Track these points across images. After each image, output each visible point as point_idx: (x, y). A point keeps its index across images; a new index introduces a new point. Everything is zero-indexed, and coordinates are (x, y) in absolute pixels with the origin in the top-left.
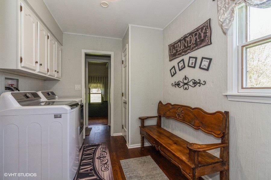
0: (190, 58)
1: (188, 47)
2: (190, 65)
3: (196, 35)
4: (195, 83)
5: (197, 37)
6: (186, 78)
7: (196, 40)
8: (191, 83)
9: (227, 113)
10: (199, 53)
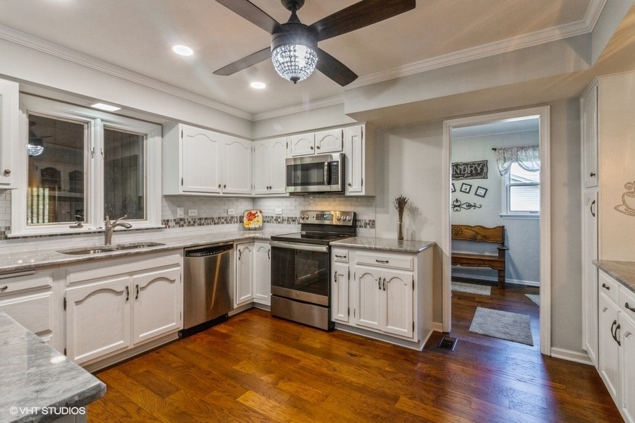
0: (463, 184)
1: (460, 174)
2: (463, 190)
3: (471, 167)
4: (469, 206)
5: (473, 169)
6: (457, 201)
7: (471, 171)
8: (465, 206)
9: (503, 227)
10: (476, 182)
